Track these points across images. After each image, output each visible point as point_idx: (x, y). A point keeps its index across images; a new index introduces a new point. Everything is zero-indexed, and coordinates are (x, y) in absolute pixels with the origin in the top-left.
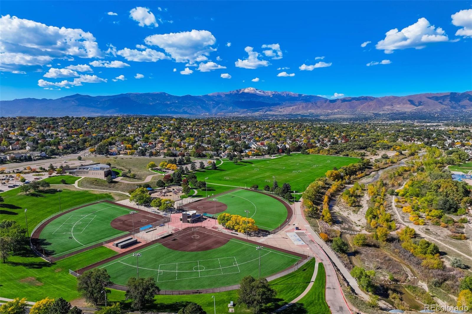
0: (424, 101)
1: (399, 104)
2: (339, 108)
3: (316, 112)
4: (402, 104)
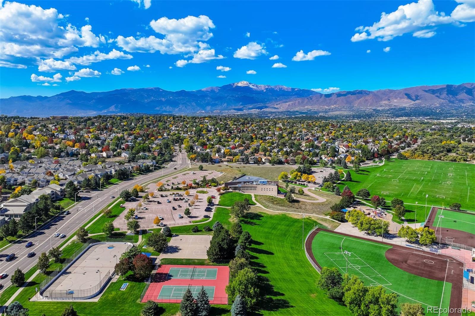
1: (396, 98)
2: (335, 103)
4: (399, 98)
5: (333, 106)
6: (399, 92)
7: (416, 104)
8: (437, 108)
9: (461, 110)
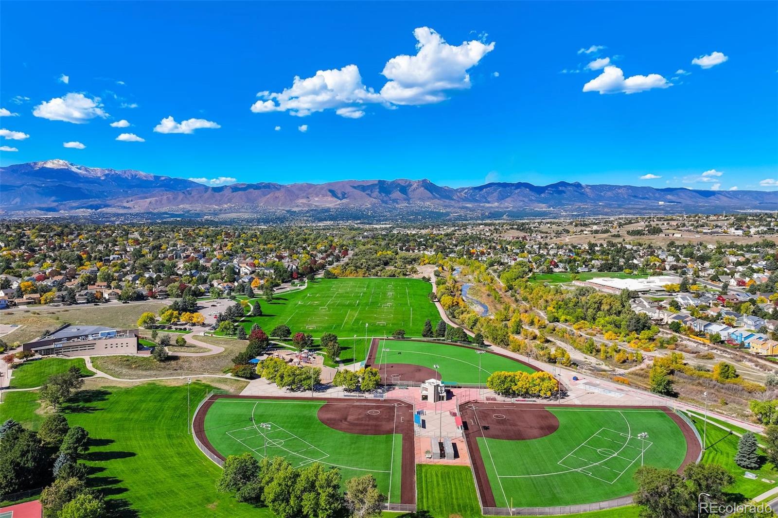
0: (349, 192)
1: (317, 196)
2: (230, 201)
3: (195, 209)
4: (321, 196)
5: (225, 206)
6: (322, 188)
7: (343, 203)
8: (368, 209)
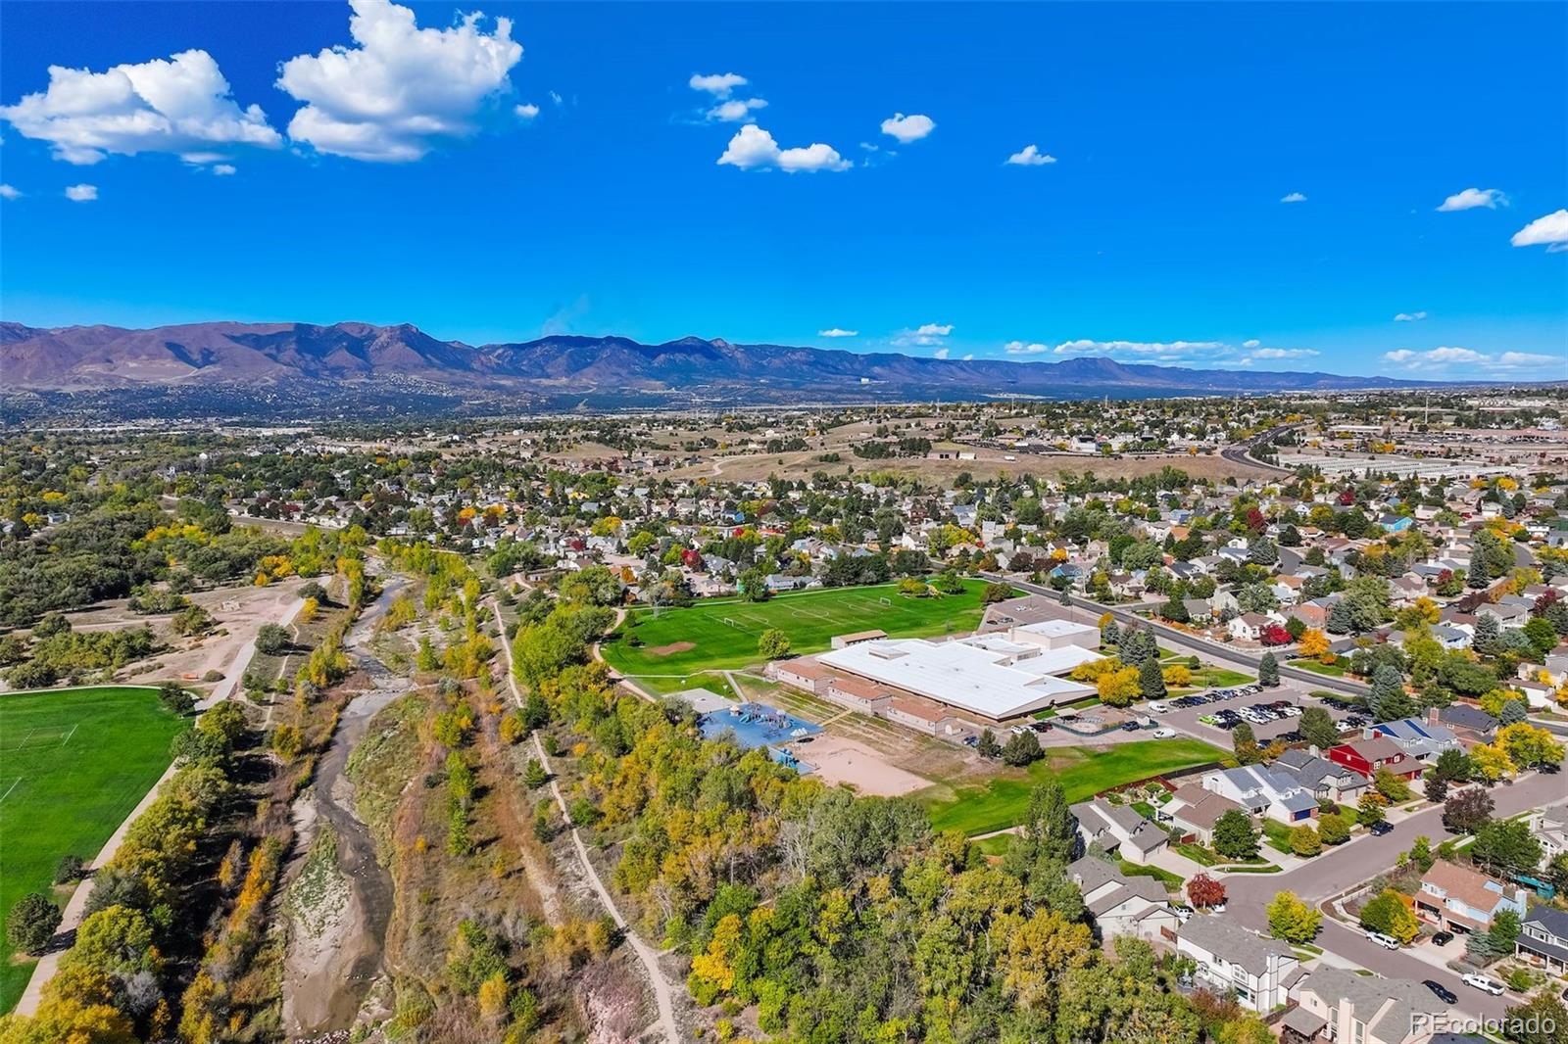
0: (219, 351)
1: (135, 357)
4: (144, 357)
6: (146, 338)
7: (204, 376)
8: (267, 390)
9: (336, 397)
